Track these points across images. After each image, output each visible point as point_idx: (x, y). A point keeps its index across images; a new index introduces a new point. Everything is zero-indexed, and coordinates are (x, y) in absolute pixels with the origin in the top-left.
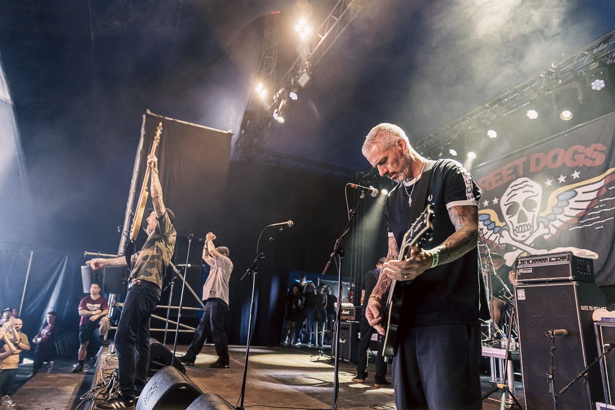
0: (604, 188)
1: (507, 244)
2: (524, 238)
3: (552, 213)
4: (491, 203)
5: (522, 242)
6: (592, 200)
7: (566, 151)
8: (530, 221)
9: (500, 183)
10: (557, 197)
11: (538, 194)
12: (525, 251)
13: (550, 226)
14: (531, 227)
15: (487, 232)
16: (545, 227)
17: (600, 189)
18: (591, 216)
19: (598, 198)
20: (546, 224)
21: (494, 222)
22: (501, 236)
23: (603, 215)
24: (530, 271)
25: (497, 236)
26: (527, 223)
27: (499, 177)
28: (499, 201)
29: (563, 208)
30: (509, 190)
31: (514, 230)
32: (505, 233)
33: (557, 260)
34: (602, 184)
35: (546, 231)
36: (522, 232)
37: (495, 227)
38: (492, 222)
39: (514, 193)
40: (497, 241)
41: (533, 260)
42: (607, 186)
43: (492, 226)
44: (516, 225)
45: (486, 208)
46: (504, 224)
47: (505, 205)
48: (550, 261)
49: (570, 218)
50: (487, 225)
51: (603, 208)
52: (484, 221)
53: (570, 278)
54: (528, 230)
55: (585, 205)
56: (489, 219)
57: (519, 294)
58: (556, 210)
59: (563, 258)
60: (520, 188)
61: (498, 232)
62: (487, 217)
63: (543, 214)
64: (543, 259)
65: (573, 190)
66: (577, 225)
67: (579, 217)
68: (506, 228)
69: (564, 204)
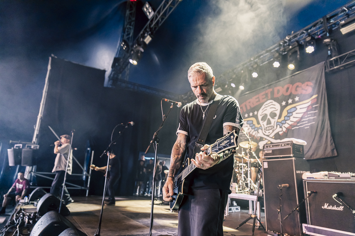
0: (310, 106)
1: (261, 137)
2: (269, 134)
3: (284, 120)
4: (253, 114)
5: (268, 136)
6: (304, 113)
7: (293, 85)
8: (272, 124)
9: (259, 103)
10: (287, 111)
11: (277, 110)
12: (269, 141)
13: (283, 127)
14: (273, 127)
15: (251, 130)
16: (281, 127)
17: (308, 107)
18: (303, 121)
19: (307, 111)
20: (281, 126)
21: (255, 125)
22: (258, 132)
23: (309, 121)
24: (271, 152)
25: (256, 133)
26: (271, 125)
27: (257, 100)
28: (257, 113)
30: (263, 107)
31: (265, 129)
32: (260, 131)
33: (285, 146)
34: (309, 104)
35: (281, 129)
36: (268, 130)
37: (255, 127)
39: (265, 108)
40: (256, 136)
41: (272, 146)
42: (312, 105)
43: (254, 127)
44: (266, 126)
45: (252, 117)
46: (259, 126)
47: (261, 115)
48: (281, 146)
49: (293, 123)
50: (252, 127)
51: (310, 117)
53: (292, 155)
54: (272, 129)
56: (252, 123)
57: (264, 165)
58: (286, 118)
59: (288, 144)
60: (269, 106)
61: (257, 130)
62: (251, 122)
63: (280, 120)
64: (277, 145)
65: (295, 107)
66: (297, 126)
67: (298, 122)
68: (261, 128)
69: (291, 114)
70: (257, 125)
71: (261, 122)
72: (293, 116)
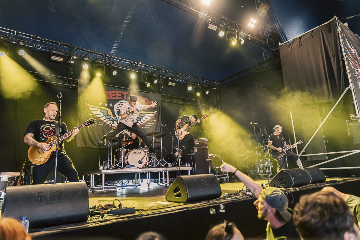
4: (108, 105)
9: (114, 98)
10: (139, 114)
15: (106, 119)
18: (149, 125)
19: (152, 119)
21: (110, 116)
22: (113, 123)
24: (198, 144)
25: (111, 123)
27: (114, 95)
28: (113, 106)
29: (141, 119)
30: (119, 103)
32: (115, 122)
34: (153, 115)
37: (110, 118)
38: (109, 115)
40: (110, 125)
41: (198, 141)
42: (155, 116)
43: (109, 117)
46: (115, 118)
47: (116, 109)
48: (202, 141)
49: (142, 123)
50: (106, 116)
51: (153, 123)
52: (104, 113)
55: (147, 120)
56: (107, 113)
57: (196, 150)
59: (205, 141)
61: (112, 121)
65: (144, 113)
66: (145, 126)
67: (145, 124)
68: (116, 120)
69: (141, 117)
70: (112, 116)
71: (117, 115)
72: (143, 119)
